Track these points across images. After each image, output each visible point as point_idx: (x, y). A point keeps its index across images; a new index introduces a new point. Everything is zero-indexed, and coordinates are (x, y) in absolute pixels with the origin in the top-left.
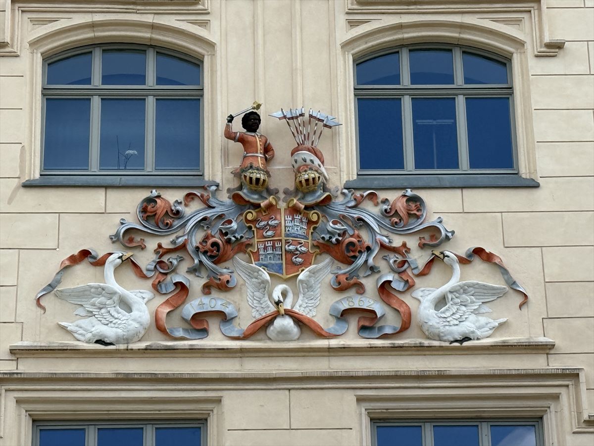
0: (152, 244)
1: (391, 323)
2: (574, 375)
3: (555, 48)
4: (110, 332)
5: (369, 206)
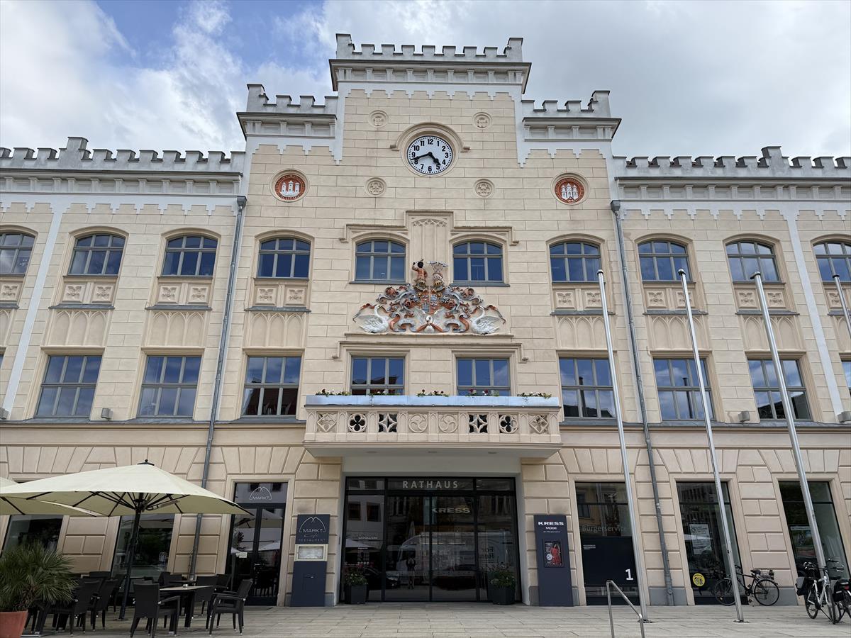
0: (389, 302)
1: (463, 328)
2: (519, 345)
3: (516, 243)
4: (376, 329)
5: (457, 292)
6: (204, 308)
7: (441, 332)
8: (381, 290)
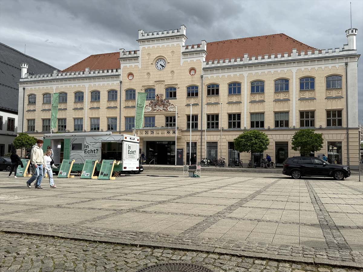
0: (151, 104)
3: (179, 88)
4: (149, 111)
5: (165, 101)
6: (116, 107)
7: (162, 111)
8: (150, 101)
